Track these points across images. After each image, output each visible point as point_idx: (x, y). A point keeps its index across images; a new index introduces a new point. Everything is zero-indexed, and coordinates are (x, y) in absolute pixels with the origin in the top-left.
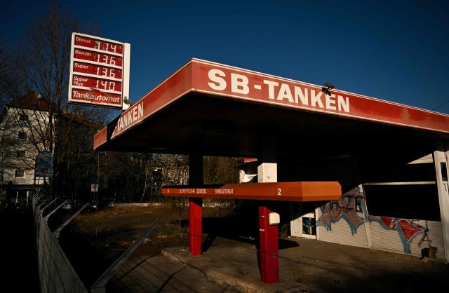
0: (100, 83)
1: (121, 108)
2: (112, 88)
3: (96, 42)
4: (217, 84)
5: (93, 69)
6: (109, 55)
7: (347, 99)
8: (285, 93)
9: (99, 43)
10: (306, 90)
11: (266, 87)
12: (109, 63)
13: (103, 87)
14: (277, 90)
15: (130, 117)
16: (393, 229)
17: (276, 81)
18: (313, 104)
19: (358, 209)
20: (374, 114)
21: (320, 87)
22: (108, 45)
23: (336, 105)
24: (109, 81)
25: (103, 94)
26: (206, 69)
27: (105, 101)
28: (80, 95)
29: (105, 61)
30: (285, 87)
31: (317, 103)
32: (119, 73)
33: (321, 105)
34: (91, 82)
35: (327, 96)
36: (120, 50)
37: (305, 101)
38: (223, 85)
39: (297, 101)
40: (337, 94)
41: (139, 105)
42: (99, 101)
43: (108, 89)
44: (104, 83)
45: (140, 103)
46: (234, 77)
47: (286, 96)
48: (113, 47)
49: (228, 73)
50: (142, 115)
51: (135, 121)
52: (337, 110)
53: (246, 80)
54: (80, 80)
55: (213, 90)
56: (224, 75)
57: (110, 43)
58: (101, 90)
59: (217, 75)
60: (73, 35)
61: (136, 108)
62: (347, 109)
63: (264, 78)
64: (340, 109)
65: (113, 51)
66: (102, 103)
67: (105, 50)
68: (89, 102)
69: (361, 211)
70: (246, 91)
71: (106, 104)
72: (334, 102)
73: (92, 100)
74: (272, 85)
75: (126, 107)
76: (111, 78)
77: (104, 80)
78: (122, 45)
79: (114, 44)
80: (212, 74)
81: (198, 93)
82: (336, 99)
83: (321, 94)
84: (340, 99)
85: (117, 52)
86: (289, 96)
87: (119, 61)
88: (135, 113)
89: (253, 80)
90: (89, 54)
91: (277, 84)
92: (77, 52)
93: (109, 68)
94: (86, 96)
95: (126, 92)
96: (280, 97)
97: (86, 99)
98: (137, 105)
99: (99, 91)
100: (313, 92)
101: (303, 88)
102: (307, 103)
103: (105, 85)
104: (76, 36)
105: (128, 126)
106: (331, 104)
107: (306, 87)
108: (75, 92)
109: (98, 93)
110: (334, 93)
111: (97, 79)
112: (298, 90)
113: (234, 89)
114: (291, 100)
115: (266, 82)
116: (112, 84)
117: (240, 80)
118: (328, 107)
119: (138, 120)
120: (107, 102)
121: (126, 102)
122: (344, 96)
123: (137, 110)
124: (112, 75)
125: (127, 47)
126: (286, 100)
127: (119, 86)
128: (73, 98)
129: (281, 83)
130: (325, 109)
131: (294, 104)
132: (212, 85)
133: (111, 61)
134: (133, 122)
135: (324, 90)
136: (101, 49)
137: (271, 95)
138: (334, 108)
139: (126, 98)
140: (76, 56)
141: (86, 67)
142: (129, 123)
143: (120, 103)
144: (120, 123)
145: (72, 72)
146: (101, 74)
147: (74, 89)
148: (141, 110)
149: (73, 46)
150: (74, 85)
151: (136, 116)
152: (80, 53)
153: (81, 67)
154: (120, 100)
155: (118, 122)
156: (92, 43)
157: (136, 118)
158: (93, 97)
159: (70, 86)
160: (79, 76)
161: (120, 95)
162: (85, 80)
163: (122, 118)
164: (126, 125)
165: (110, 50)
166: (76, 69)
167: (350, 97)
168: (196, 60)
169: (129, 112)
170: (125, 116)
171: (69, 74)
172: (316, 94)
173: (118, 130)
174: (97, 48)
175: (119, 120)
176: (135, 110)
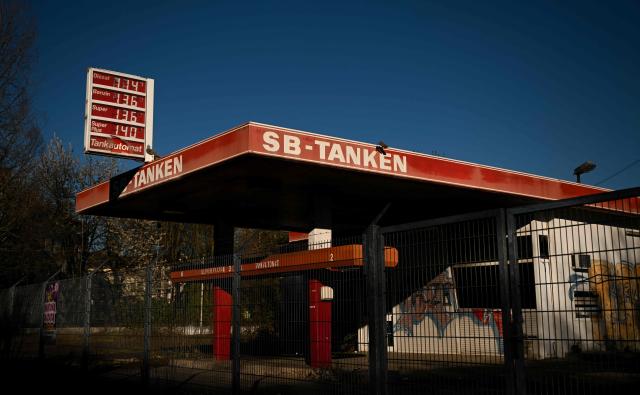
0: (120, 128)
1: (144, 159)
2: (133, 135)
3: (116, 78)
4: (271, 146)
5: (112, 112)
6: (131, 95)
7: (405, 158)
8: (337, 153)
9: (119, 80)
10: (358, 150)
11: (317, 148)
12: (129, 104)
13: (123, 134)
14: (328, 150)
15: (159, 171)
16: (487, 323)
17: (327, 141)
18: (366, 164)
19: (447, 301)
20: (436, 174)
21: (374, 146)
22: (128, 81)
23: (392, 165)
24: (130, 126)
25: (124, 142)
26: (262, 131)
27: (126, 151)
28: (98, 144)
29: (125, 102)
30: (336, 147)
31: (370, 163)
32: (141, 117)
33: (374, 165)
34: (110, 128)
35: (382, 156)
36: (143, 88)
37: (357, 161)
38: (277, 146)
39: (348, 162)
40: (393, 153)
41: (176, 159)
42: (118, 150)
43: (128, 136)
44: (124, 129)
45: (178, 156)
46: (287, 138)
47: (337, 156)
48: (135, 84)
49: (281, 135)
50: (180, 170)
51: (169, 177)
52: (392, 170)
53: (298, 141)
54: (98, 125)
55: (267, 151)
56: (277, 137)
57: (131, 79)
58: (122, 138)
59: (271, 137)
60: (91, 71)
61: (170, 161)
62: (404, 168)
63: (315, 139)
64: (395, 169)
65: (133, 89)
66: (123, 154)
67: (125, 88)
68: (109, 152)
69: (449, 304)
70: (298, 151)
71: (127, 154)
72: (389, 161)
73: (111, 150)
74: (323, 145)
75: (149, 158)
76: (132, 123)
77: (125, 125)
78: (144, 82)
79: (135, 80)
80: (266, 137)
81: (254, 154)
82: (391, 159)
83: (374, 153)
84: (397, 158)
85: (139, 90)
86: (340, 156)
87: (141, 101)
88: (167, 168)
89: (305, 140)
90: (108, 94)
91: (328, 144)
92: (96, 92)
93: (130, 110)
94: (105, 144)
95: (149, 140)
96: (331, 158)
97: (106, 148)
98: (172, 158)
99: (119, 139)
100: (366, 152)
101: (355, 148)
102: (359, 163)
103: (126, 131)
104: (94, 72)
105: (155, 181)
106: (386, 164)
107: (359, 147)
108: (93, 140)
109: (118, 141)
110: (389, 152)
111: (116, 124)
112: (350, 150)
113: (287, 150)
114: (342, 160)
115: (317, 142)
116: (133, 130)
117: (292, 141)
118: (382, 166)
119: (173, 175)
120: (128, 152)
121: (149, 152)
122: (401, 155)
123: (172, 164)
124: (133, 119)
125: (150, 83)
126: (337, 160)
127: (141, 132)
128: (91, 147)
129: (332, 143)
130: (379, 168)
131: (346, 163)
132: (266, 147)
133: (132, 101)
134: (165, 178)
135: (378, 149)
136: (121, 87)
137: (322, 155)
138: (389, 168)
139: (149, 146)
140: (95, 96)
141: (104, 109)
142: (157, 178)
143: (142, 153)
144: (139, 177)
145: (90, 117)
146: (121, 118)
147: (92, 137)
148: (178, 164)
149: (90, 84)
150: (93, 131)
151: (169, 171)
152: (98, 93)
153: (99, 109)
154: (143, 150)
155: (136, 176)
156: (112, 81)
157: (170, 173)
158: (112, 145)
159: (88, 133)
160: (97, 121)
161: (142, 144)
162: (104, 126)
163: (143, 172)
164: (152, 180)
165: (131, 88)
166: (94, 113)
167: (408, 156)
168: (253, 124)
169: (157, 166)
170: (149, 169)
171: (86, 118)
172: (369, 154)
173: (136, 186)
174: (116, 86)
175: (138, 174)
176: (169, 164)
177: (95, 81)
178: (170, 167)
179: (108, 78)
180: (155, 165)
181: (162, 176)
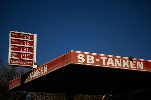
0: (23, 55)
1: (33, 67)
2: (28, 58)
3: (21, 35)
4: (81, 60)
5: (19, 48)
6: (27, 41)
7: (142, 63)
8: (110, 62)
9: (22, 35)
10: (120, 60)
11: (101, 60)
13: (24, 57)
14: (107, 61)
15: (38, 72)
17: (106, 57)
18: (124, 66)
21: (128, 58)
22: (26, 35)
23: (136, 66)
24: (27, 54)
25: (24, 61)
26: (77, 54)
27: (25, 64)
28: (14, 62)
29: (25, 44)
30: (110, 59)
31: (126, 66)
32: (31, 50)
33: (128, 66)
34: (19, 55)
35: (131, 62)
36: (32, 38)
37: (120, 65)
38: (83, 60)
39: (116, 65)
40: (136, 61)
41: (45, 67)
42: (22, 64)
43: (26, 58)
44: (25, 55)
45: (45, 66)
46: (88, 57)
47: (111, 63)
48: (29, 37)
49: (85, 55)
50: (46, 71)
51: (42, 74)
52: (137, 68)
53: (93, 58)
54: (14, 54)
55: (79, 63)
56: (84, 56)
57: (27, 35)
58: (23, 59)
59: (81, 56)
60: (11, 32)
61: (42, 68)
62: (142, 67)
63: (101, 56)
64: (138, 68)
66: (24, 65)
67: (25, 38)
70: (93, 62)
71: (26, 66)
72: (135, 64)
73: (19, 64)
74: (104, 59)
75: (35, 67)
76: (28, 52)
77: (25, 54)
78: (33, 35)
79: (29, 35)
80: (79, 56)
81: (74, 64)
82: (136, 63)
83: (128, 61)
84: (138, 63)
85: (30, 39)
86: (112, 63)
87: (31, 44)
88: (41, 70)
89: (96, 57)
90: (18, 41)
91: (107, 58)
92: (13, 40)
93: (27, 47)
94: (17, 62)
95: (35, 59)
96: (108, 64)
97: (17, 63)
98: (43, 66)
99: (22, 59)
100: (124, 61)
101: (119, 59)
102: (121, 66)
103: (25, 56)
104: (12, 33)
105: (37, 76)
106: (133, 66)
107: (121, 59)
108: (12, 60)
109: (22, 60)
110: (134, 60)
111: (21, 53)
112: (116, 60)
113: (88, 62)
114: (113, 65)
115: (101, 58)
116: (28, 55)
117: (90, 58)
118: (132, 67)
119: (44, 73)
120: (26, 64)
121: (35, 64)
122: (140, 62)
123: (43, 69)
124: (28, 51)
125: (35, 36)
126: (111, 65)
127: (31, 56)
128: (11, 63)
129: (108, 58)
130: (130, 68)
131: (115, 66)
132: (79, 61)
133: (28, 44)
134: (41, 75)
135: (130, 59)
136: (23, 38)
137: (104, 63)
138: (135, 67)
139: (35, 62)
140: (12, 43)
141: (16, 48)
142: (38, 75)
143: (32, 65)
144: (31, 74)
145: (10, 51)
146: (23, 51)
147: (11, 59)
148: (45, 69)
149: (10, 38)
150: (11, 57)
151: (42, 72)
152: (14, 41)
153: (14, 48)
154: (32, 63)
155: (30, 74)
156: (19, 36)
157: (43, 73)
158: (19, 62)
159: (10, 58)
160: (13, 52)
161: (32, 61)
162: (16, 54)
163: (33, 72)
164: (36, 76)
165: (27, 38)
166: (12, 49)
167: (144, 62)
168: (73, 51)
169: (38, 70)
170: (35, 71)
171: (9, 51)
172: (126, 61)
173: (30, 79)
174: (21, 38)
175: (31, 73)
176: (42, 69)
177: (12, 36)
178: (43, 70)
179: (17, 35)
180: (37, 69)
181: (39, 74)
